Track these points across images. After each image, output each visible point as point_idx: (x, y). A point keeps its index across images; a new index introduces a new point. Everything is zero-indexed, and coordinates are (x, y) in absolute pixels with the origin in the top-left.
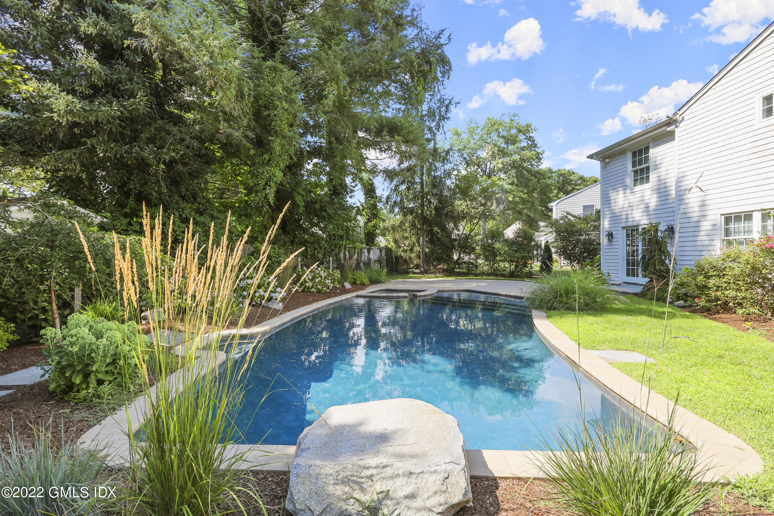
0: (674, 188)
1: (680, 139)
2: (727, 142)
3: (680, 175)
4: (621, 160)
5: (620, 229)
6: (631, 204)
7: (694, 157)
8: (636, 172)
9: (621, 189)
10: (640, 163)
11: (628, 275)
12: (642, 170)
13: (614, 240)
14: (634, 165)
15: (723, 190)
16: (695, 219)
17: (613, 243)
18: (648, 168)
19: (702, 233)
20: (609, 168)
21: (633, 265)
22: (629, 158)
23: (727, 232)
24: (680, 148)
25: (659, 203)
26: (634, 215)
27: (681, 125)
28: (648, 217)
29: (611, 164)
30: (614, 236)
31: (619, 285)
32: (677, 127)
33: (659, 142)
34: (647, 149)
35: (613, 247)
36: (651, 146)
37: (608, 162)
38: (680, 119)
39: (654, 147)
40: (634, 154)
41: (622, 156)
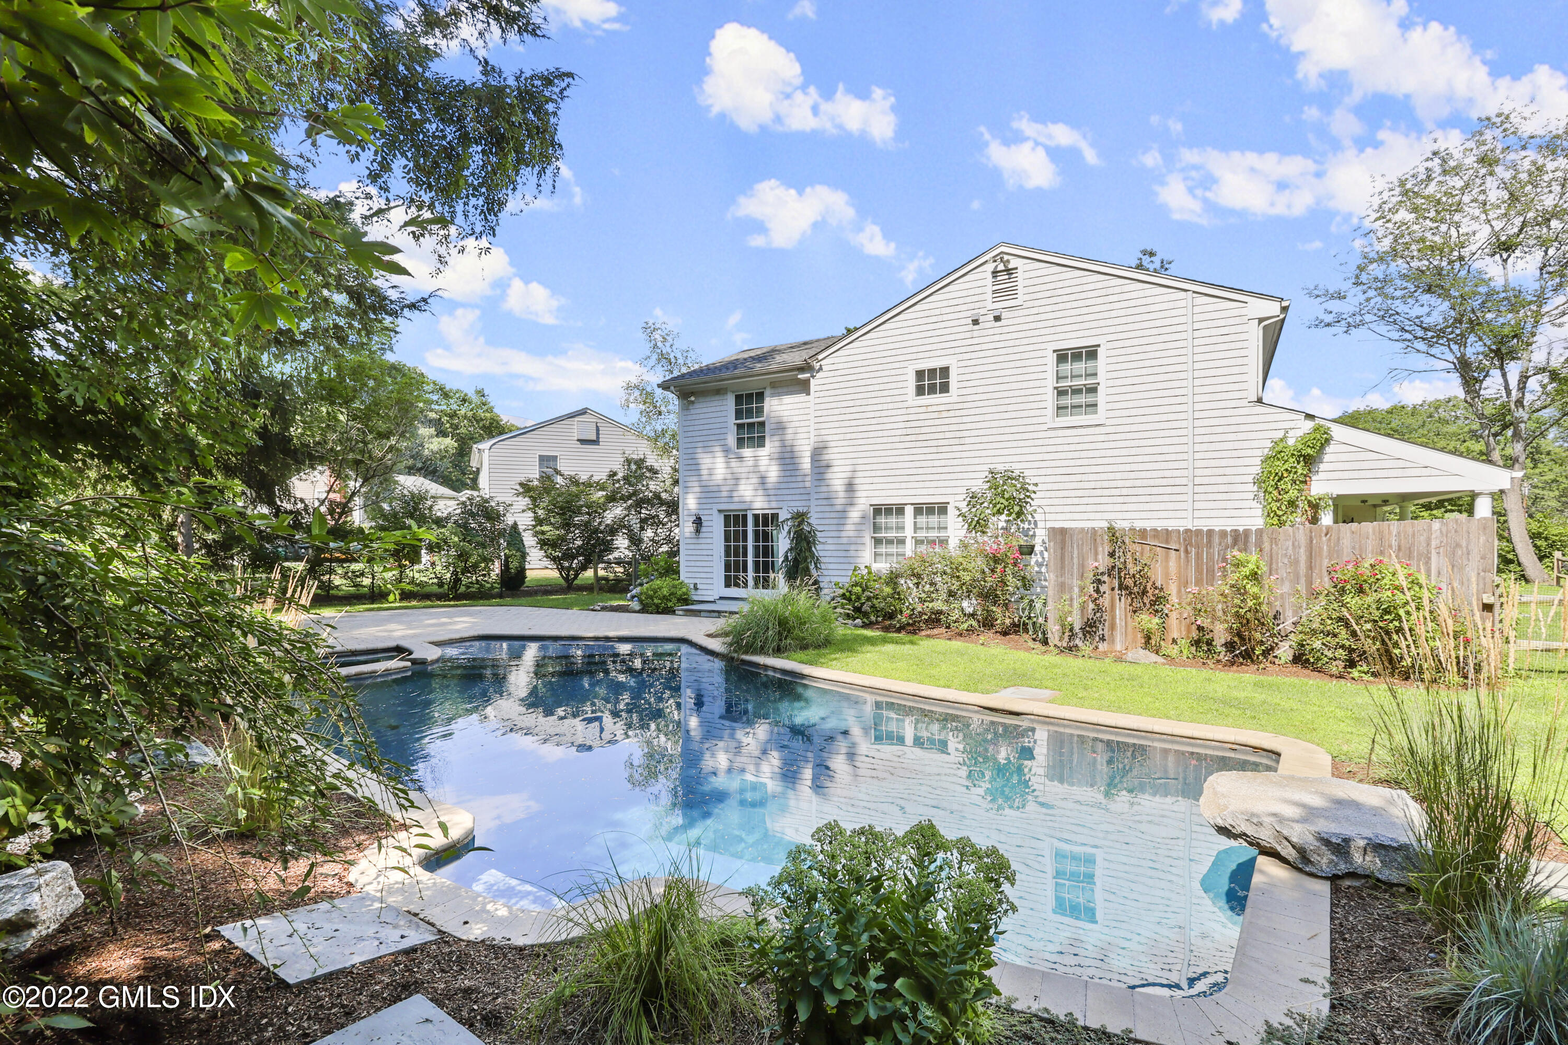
0: (808, 460)
1: (817, 394)
2: (878, 414)
3: (821, 445)
4: (716, 403)
5: (715, 513)
6: (738, 476)
7: (837, 424)
8: (740, 427)
9: (717, 449)
10: (749, 413)
11: (728, 585)
12: (751, 425)
13: (703, 529)
14: (739, 415)
15: (873, 473)
16: (839, 508)
17: (702, 535)
18: (762, 424)
19: (848, 527)
20: (692, 412)
21: (737, 570)
22: (730, 403)
23: (876, 528)
24: (818, 407)
25: (782, 480)
26: (742, 493)
27: (819, 375)
28: (766, 498)
29: (697, 406)
30: (704, 524)
31: (714, 602)
32: (813, 377)
33: (780, 390)
34: (760, 396)
35: (701, 541)
36: (767, 392)
37: (693, 402)
38: (817, 366)
39: (773, 395)
40: (739, 399)
41: (717, 398)
